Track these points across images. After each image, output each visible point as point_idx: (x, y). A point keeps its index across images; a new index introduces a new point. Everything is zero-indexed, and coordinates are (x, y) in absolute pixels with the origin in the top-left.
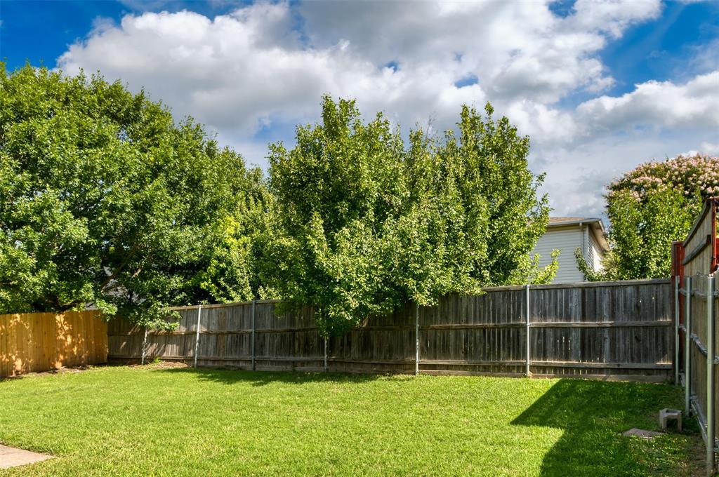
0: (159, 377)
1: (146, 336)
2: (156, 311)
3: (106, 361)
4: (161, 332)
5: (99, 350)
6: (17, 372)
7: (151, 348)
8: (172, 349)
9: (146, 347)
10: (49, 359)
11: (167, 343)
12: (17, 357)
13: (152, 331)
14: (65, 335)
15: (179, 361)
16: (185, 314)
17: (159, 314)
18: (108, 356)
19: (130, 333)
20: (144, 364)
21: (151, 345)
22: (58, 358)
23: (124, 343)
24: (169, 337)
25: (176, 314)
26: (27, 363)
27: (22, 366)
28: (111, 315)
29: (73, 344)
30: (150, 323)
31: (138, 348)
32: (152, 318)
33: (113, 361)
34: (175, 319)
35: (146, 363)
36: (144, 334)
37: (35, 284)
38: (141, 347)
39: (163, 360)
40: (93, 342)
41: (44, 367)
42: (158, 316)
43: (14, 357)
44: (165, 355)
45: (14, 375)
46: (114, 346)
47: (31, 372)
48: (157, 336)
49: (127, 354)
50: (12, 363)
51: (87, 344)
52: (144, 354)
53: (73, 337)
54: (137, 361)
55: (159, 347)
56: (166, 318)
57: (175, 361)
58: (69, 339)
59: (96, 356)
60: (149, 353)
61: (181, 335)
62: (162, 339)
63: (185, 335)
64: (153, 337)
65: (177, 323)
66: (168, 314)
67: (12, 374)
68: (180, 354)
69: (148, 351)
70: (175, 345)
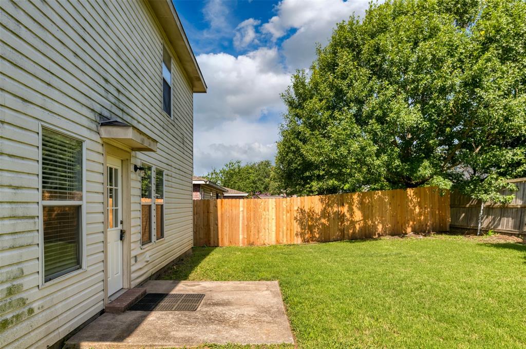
0: (482, 252)
1: (482, 208)
2: (490, 184)
3: (448, 229)
4: (496, 205)
5: (442, 220)
6: (379, 234)
7: (487, 220)
8: (508, 222)
9: (482, 219)
10: (402, 226)
11: (502, 216)
12: (379, 222)
13: (488, 204)
14: (415, 207)
15: (515, 235)
16: (522, 186)
17: (494, 187)
18: (450, 225)
19: (468, 205)
20: (479, 235)
21: (487, 217)
22: (409, 224)
23: (463, 215)
24: (504, 210)
25: (512, 186)
26: (386, 228)
27: (382, 229)
28: (446, 190)
29: (420, 214)
30: (484, 197)
31: (475, 219)
32: (486, 192)
33: (454, 230)
34: (511, 191)
35: (481, 235)
36: (481, 207)
37: (379, 166)
38: (478, 220)
39: (498, 233)
40: (437, 213)
41: (397, 232)
42: (493, 189)
43: (376, 223)
44: (500, 228)
45: (377, 236)
46: (455, 216)
47: (389, 235)
48: (493, 208)
49: (466, 225)
50: (375, 227)
51: (432, 213)
52: (480, 225)
53: (421, 207)
54: (474, 232)
55: (494, 220)
56: (502, 190)
57: (511, 235)
58: (417, 210)
59: (440, 224)
60: (485, 225)
61: (518, 208)
62: (498, 212)
63: (521, 208)
64: (489, 210)
65: (513, 196)
66: (503, 187)
67: (375, 235)
68: (515, 227)
69: (485, 223)
70: (510, 219)
